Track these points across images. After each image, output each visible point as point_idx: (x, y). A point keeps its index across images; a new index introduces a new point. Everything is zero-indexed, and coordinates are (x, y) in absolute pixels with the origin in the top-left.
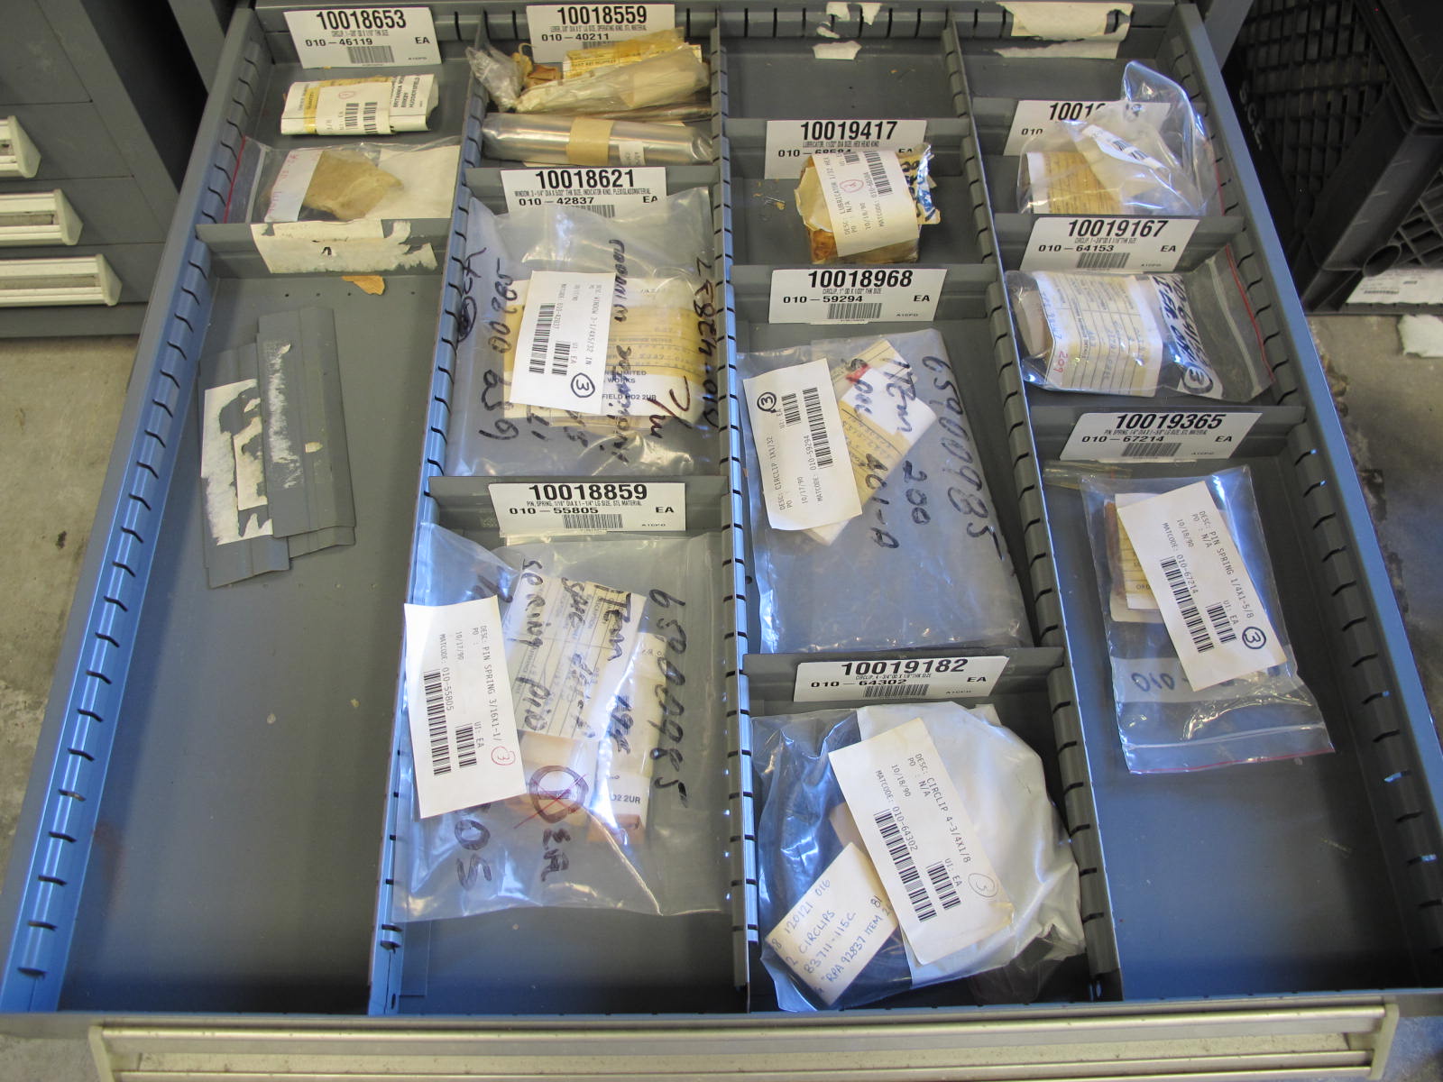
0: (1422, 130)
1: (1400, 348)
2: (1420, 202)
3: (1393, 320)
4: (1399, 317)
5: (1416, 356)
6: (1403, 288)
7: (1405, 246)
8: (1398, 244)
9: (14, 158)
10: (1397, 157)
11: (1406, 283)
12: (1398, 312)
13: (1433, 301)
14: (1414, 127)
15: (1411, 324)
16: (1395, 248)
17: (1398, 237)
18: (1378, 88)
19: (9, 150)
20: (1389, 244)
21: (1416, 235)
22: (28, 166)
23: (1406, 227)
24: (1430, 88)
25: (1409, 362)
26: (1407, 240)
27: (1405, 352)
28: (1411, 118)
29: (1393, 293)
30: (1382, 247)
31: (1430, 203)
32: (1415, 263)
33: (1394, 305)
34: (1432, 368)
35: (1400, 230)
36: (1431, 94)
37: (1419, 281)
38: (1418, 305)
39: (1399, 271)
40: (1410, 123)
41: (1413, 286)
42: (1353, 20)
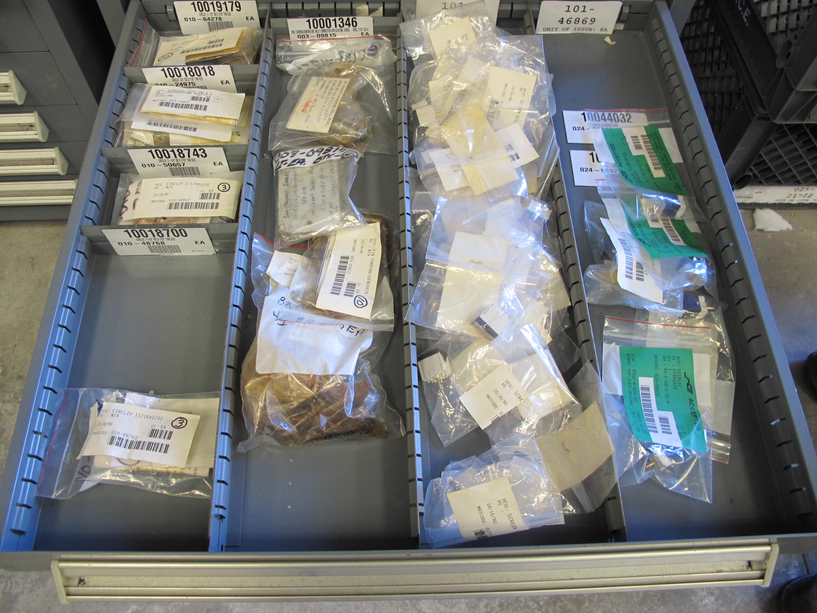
0: (759, 118)
1: (754, 226)
2: (761, 152)
3: (750, 211)
4: (753, 210)
5: (761, 231)
6: (755, 195)
7: (754, 175)
8: (751, 174)
9: (36, 132)
10: (748, 131)
11: (756, 193)
12: (752, 207)
13: (771, 201)
14: (756, 117)
15: (760, 214)
16: (749, 176)
17: (751, 170)
18: (739, 95)
19: (34, 128)
20: (746, 174)
21: (761, 169)
22: (43, 136)
23: (754, 165)
24: (763, 98)
25: (758, 234)
26: (756, 172)
27: (756, 229)
28: (755, 113)
29: (750, 198)
30: (742, 176)
31: (766, 154)
32: (760, 183)
33: (751, 204)
34: (770, 237)
35: (752, 167)
36: (763, 100)
37: (763, 192)
38: (763, 204)
39: (753, 187)
40: (754, 115)
41: (760, 194)
42: (727, 58)
